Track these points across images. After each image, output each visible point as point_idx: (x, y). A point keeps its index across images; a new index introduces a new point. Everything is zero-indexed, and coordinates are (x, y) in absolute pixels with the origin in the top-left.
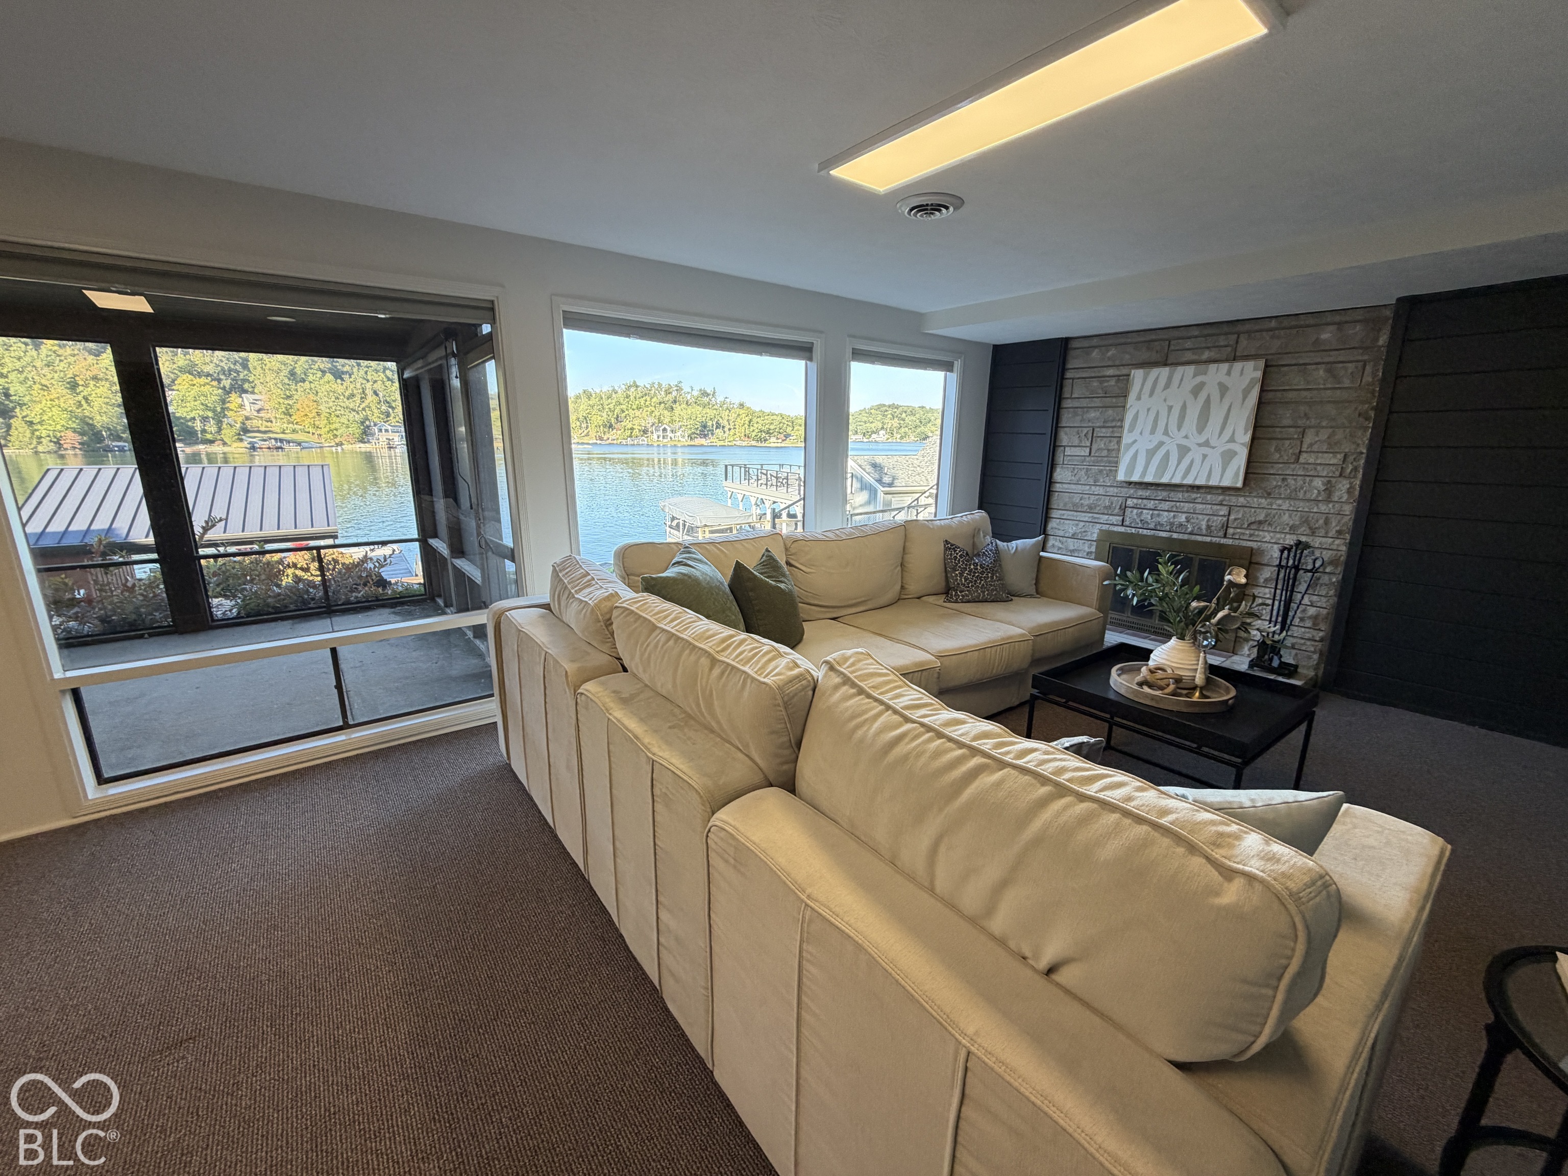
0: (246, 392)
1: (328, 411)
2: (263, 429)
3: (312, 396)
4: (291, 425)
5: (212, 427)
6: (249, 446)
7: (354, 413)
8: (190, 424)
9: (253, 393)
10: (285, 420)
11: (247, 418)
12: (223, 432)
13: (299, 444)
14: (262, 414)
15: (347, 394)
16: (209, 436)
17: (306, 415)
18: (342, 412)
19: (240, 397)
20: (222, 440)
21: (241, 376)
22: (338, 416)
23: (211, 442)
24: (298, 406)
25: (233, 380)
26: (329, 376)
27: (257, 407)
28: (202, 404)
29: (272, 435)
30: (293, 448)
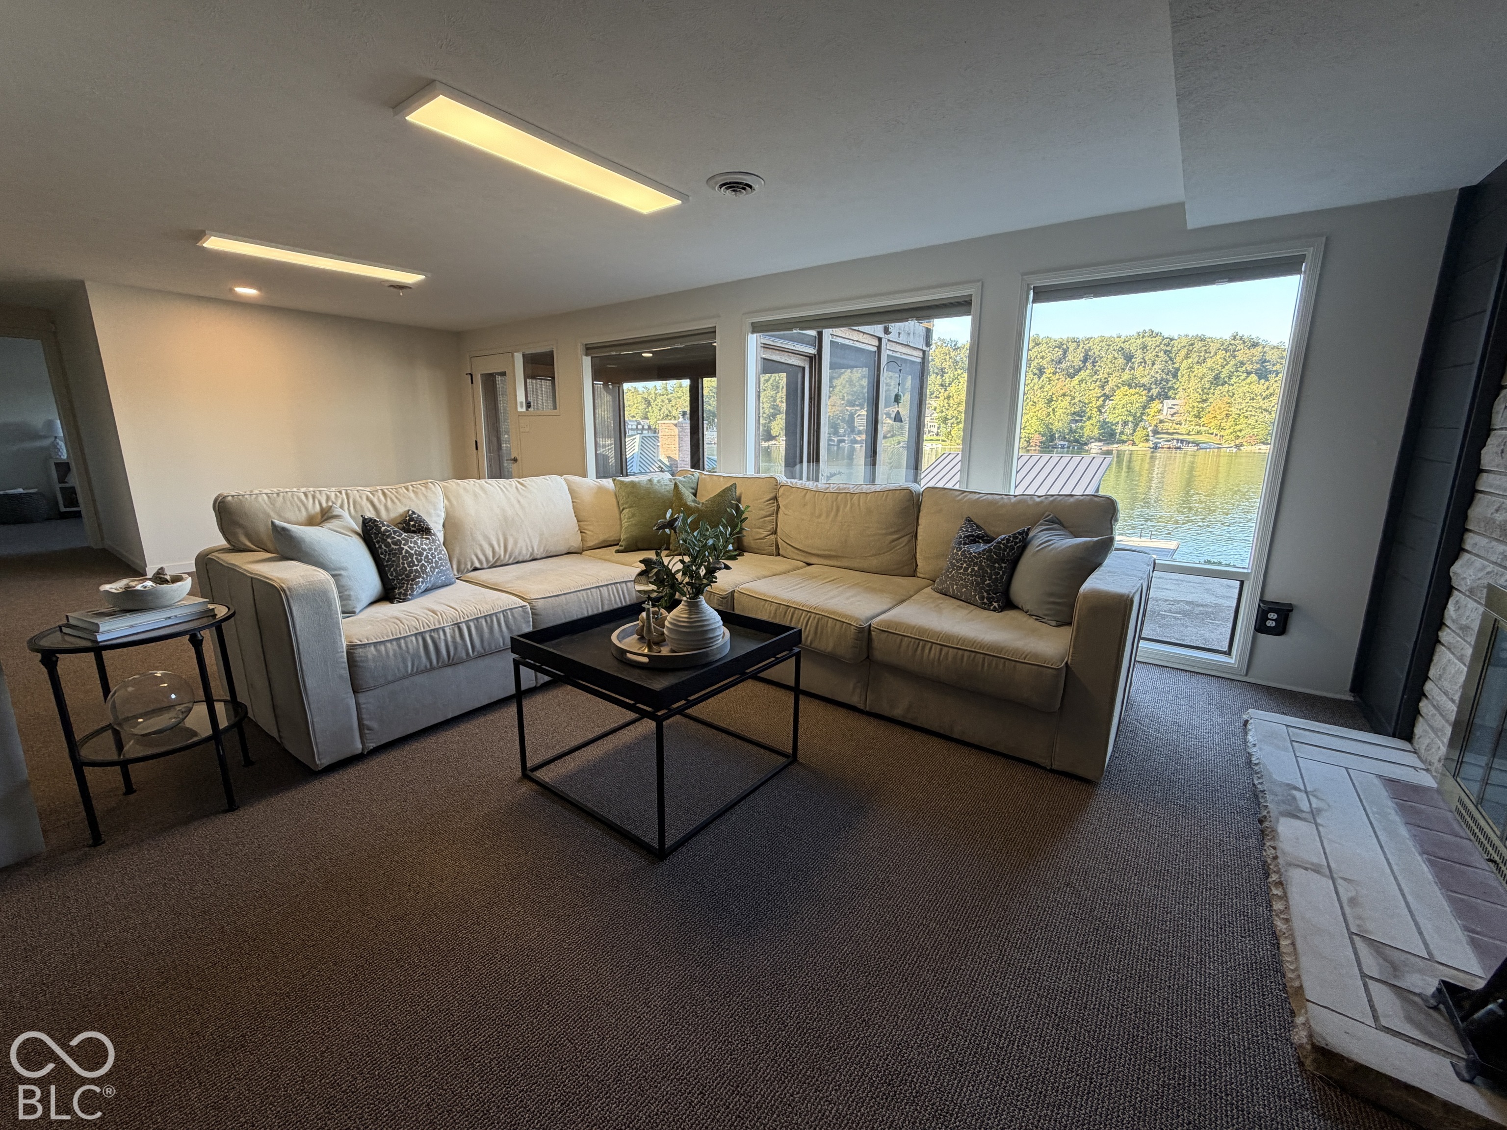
0: (1168, 398)
1: (1238, 412)
2: (1171, 431)
3: (1226, 399)
4: (1197, 427)
5: (1128, 430)
6: (1152, 446)
7: (1265, 413)
8: (1114, 427)
9: (1174, 399)
10: (1193, 423)
11: (1161, 422)
12: (1135, 434)
13: (1198, 445)
14: (1175, 418)
15: (1264, 394)
16: (1124, 437)
17: (1215, 417)
18: (1253, 413)
19: (1162, 402)
20: (1133, 441)
21: (1170, 384)
22: (1247, 417)
23: (1124, 442)
24: (1210, 409)
25: (1161, 388)
26: (1254, 377)
27: (1173, 411)
28: (1127, 411)
29: (1176, 437)
30: (1191, 448)
